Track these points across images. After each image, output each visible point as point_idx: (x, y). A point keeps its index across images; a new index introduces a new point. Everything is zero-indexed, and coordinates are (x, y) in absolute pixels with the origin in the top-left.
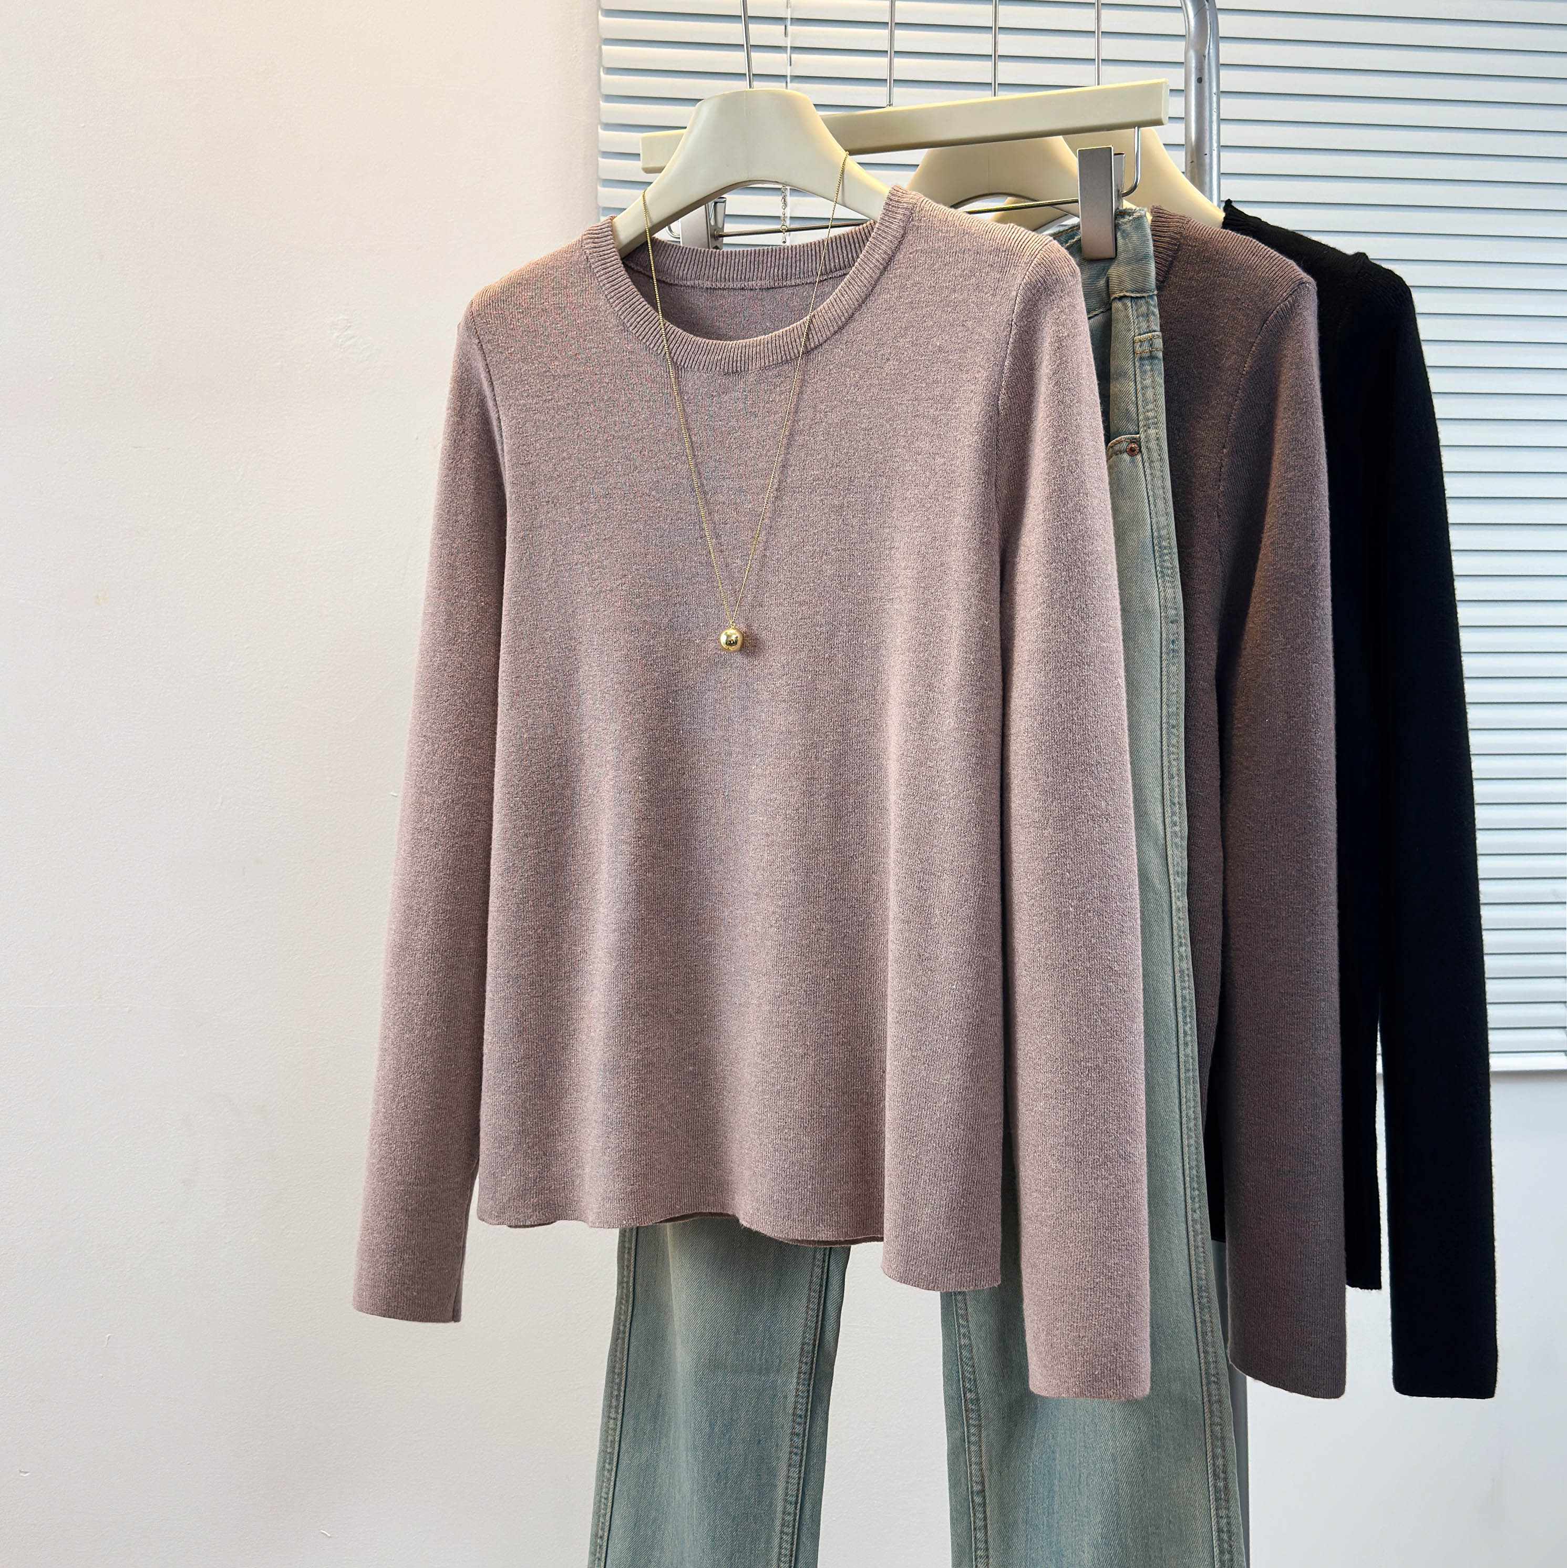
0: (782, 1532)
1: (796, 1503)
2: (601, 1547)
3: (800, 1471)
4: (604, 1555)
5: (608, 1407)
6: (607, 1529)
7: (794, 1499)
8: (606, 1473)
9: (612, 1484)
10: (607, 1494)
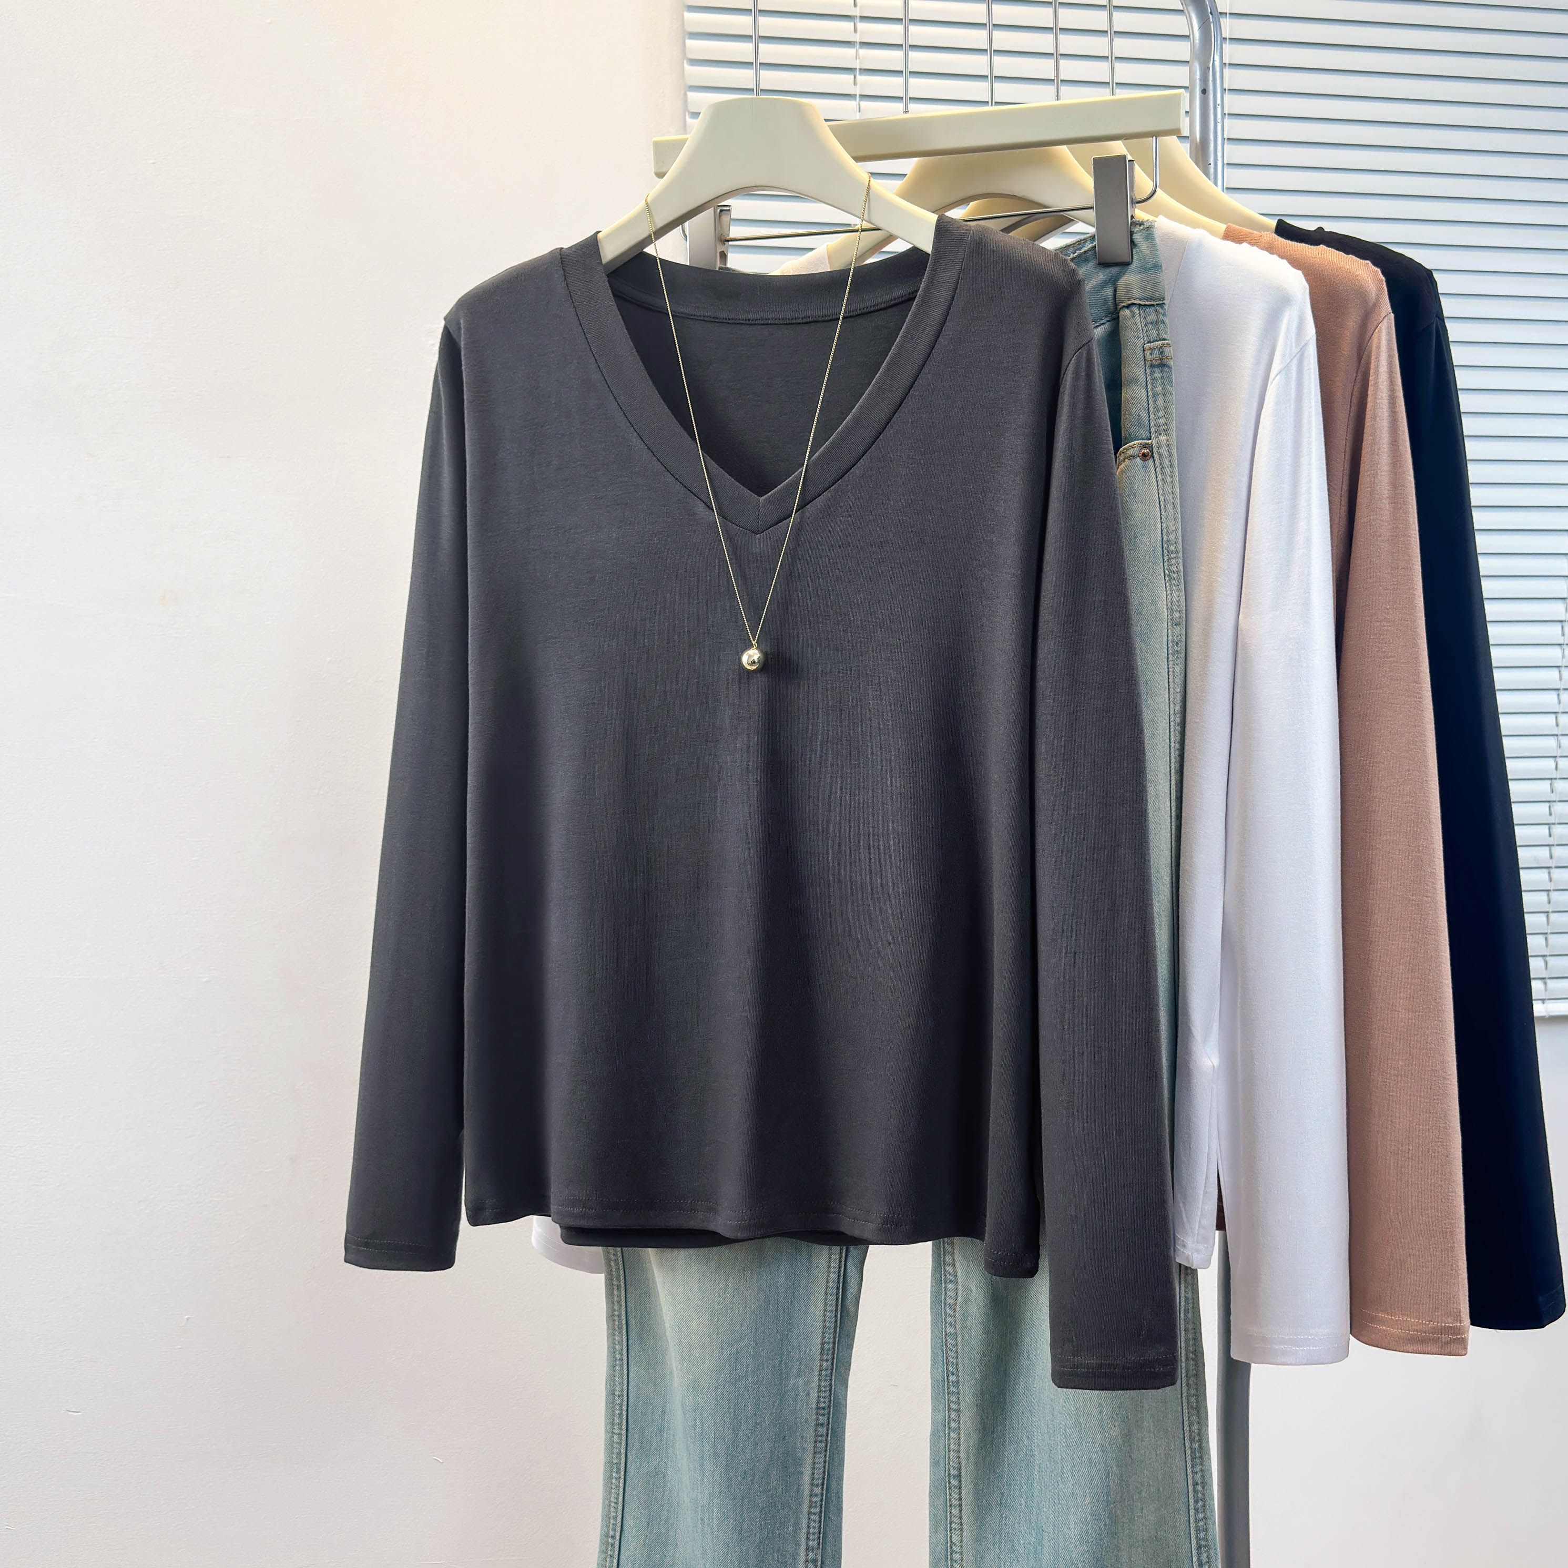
0: (810, 1513)
1: (823, 1484)
2: (612, 1545)
3: (825, 1456)
4: (616, 1553)
6: (619, 1529)
7: (820, 1481)
8: (614, 1481)
9: (621, 1490)
10: (617, 1499)
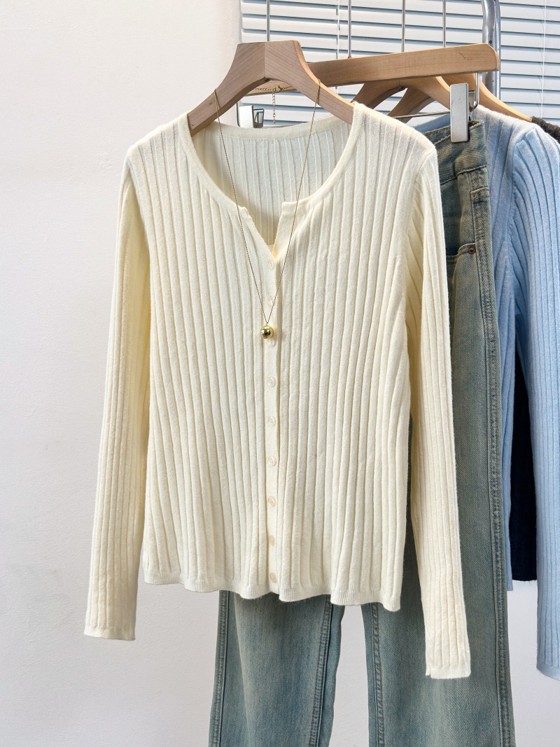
5: (212, 737)
